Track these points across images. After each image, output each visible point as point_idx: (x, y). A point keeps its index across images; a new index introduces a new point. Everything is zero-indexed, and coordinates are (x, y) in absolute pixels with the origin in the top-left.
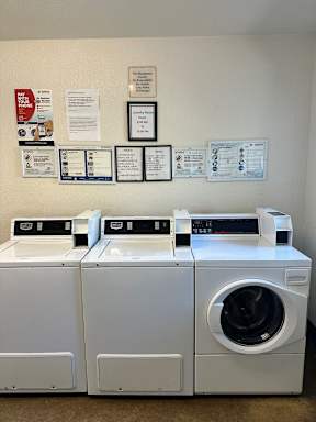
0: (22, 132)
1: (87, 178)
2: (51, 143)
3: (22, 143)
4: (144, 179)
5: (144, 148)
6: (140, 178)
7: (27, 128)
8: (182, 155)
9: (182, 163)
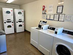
0: (43, 12)
1: (49, 19)
2: (46, 14)
3: (43, 14)
4: (58, 21)
5: (59, 15)
6: (58, 20)
7: (43, 11)
8: (67, 16)
9: (67, 18)
